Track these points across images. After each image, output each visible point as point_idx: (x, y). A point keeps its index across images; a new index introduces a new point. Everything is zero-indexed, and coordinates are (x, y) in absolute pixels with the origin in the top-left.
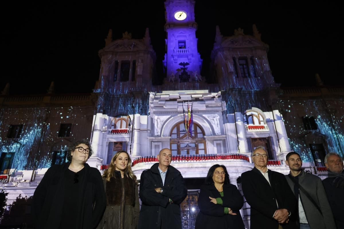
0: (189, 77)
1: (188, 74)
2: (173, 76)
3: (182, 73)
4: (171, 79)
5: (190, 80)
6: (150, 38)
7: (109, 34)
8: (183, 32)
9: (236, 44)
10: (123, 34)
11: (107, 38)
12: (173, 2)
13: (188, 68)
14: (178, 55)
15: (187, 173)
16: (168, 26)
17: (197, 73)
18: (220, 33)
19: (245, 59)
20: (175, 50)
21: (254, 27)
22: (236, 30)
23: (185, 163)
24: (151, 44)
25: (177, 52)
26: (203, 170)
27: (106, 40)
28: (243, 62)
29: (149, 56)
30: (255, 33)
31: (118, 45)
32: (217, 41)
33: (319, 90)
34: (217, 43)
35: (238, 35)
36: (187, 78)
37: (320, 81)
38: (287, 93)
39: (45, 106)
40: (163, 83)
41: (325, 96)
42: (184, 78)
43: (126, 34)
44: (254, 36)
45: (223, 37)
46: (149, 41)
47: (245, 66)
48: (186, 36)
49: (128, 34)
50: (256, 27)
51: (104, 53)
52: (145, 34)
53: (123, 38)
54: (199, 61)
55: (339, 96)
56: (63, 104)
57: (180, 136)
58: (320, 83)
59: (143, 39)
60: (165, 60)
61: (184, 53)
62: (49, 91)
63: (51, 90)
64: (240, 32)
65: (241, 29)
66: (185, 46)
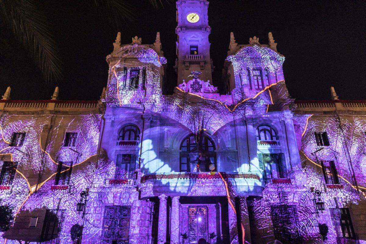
0: (201, 86)
1: (200, 83)
2: (184, 85)
3: (193, 82)
5: (202, 90)
6: (160, 44)
7: (117, 38)
8: (195, 36)
10: (133, 38)
11: (115, 42)
12: (185, 3)
14: (189, 61)
16: (179, 29)
17: (209, 83)
19: (260, 69)
20: (187, 56)
21: (270, 35)
22: (251, 39)
24: (161, 50)
25: (189, 57)
26: (213, 188)
27: (114, 44)
28: (257, 73)
29: (160, 62)
30: (270, 42)
31: (127, 51)
32: (231, 50)
33: (333, 104)
34: (231, 52)
35: (253, 45)
36: (198, 87)
37: (335, 95)
38: (301, 107)
39: (49, 113)
40: (174, 93)
41: (339, 111)
42: (195, 88)
43: (136, 39)
44: (270, 46)
45: (237, 46)
46: (160, 46)
47: (259, 78)
48: (198, 40)
49: (138, 39)
50: (272, 35)
51: (112, 59)
52: (156, 39)
53: (132, 43)
54: (212, 68)
55: (353, 111)
56: (68, 112)
57: (190, 149)
58: (335, 97)
59: (153, 44)
60: (175, 65)
61: (196, 59)
62: (53, 97)
63: (55, 95)
64: (255, 41)
65: (257, 38)
66: (197, 51)
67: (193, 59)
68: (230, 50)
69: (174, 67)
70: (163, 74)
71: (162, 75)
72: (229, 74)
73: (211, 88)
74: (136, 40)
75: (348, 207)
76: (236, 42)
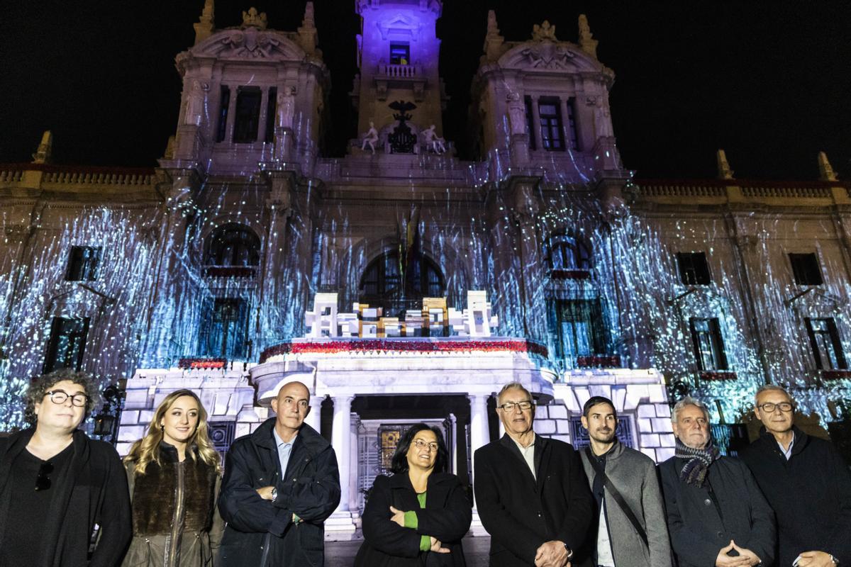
0: (413, 140)
1: (413, 132)
2: (372, 136)
3: (395, 129)
4: (368, 142)
5: (416, 149)
6: (315, 31)
7: (204, 11)
8: (403, 20)
9: (536, 62)
10: (244, 13)
11: (198, 21)
13: (411, 116)
14: (388, 81)
15: (396, 382)
17: (434, 130)
18: (498, 31)
19: (555, 102)
20: (382, 68)
21: (583, 21)
22: (536, 27)
23: (392, 358)
24: (316, 47)
25: (386, 71)
26: (436, 375)
27: (196, 26)
28: (549, 110)
29: (312, 77)
30: (582, 38)
31: (229, 44)
32: (488, 53)
33: (721, 189)
34: (488, 58)
35: (541, 41)
36: (408, 142)
37: (726, 168)
38: (648, 194)
39: (26, 196)
40: (347, 153)
41: (734, 204)
42: (400, 143)
43: (252, 15)
44: (581, 46)
45: (503, 43)
46: (314, 37)
47: (553, 122)
48: (410, 30)
49: (259, 14)
50: (586, 22)
51: (191, 63)
52: (304, 20)
53: (243, 26)
54: (442, 100)
55: (765, 206)
56: (76, 193)
57: (384, 289)
58: (726, 172)
59: (297, 31)
60: (354, 91)
61: (405, 75)
62: (36, 157)
63: (44, 153)
64: (547, 33)
65: (551, 26)
66: (407, 57)
67: (396, 75)
68: (485, 54)
69: (351, 94)
70: (322, 107)
71: (318, 109)
72: (483, 110)
73: (437, 145)
74: (253, 18)
75: (745, 422)
76: (500, 34)
